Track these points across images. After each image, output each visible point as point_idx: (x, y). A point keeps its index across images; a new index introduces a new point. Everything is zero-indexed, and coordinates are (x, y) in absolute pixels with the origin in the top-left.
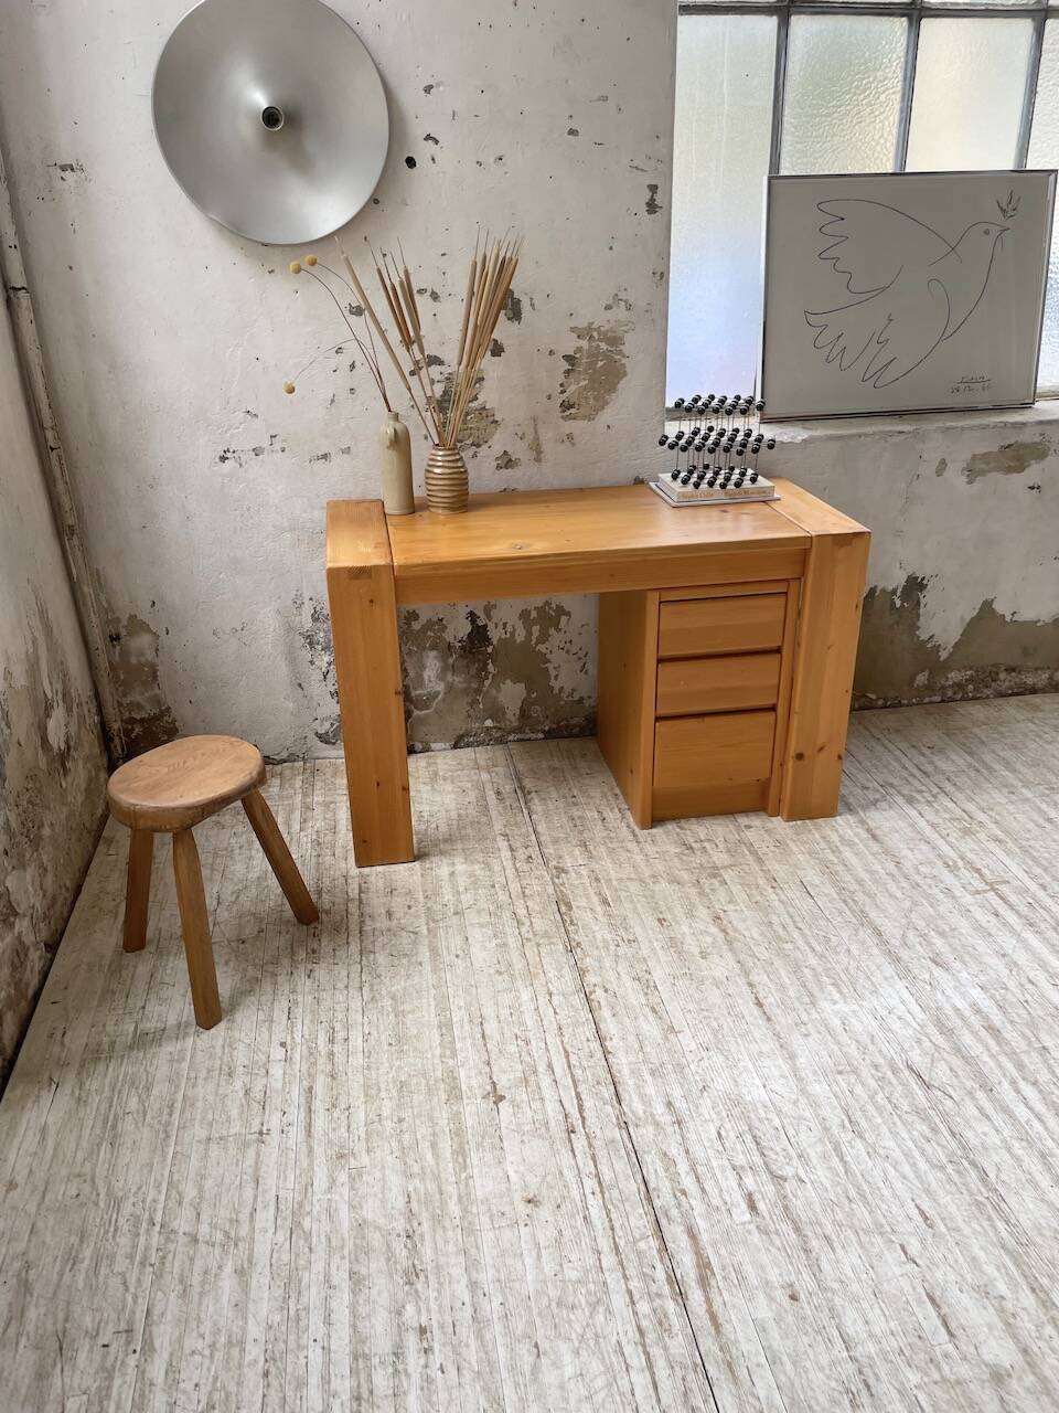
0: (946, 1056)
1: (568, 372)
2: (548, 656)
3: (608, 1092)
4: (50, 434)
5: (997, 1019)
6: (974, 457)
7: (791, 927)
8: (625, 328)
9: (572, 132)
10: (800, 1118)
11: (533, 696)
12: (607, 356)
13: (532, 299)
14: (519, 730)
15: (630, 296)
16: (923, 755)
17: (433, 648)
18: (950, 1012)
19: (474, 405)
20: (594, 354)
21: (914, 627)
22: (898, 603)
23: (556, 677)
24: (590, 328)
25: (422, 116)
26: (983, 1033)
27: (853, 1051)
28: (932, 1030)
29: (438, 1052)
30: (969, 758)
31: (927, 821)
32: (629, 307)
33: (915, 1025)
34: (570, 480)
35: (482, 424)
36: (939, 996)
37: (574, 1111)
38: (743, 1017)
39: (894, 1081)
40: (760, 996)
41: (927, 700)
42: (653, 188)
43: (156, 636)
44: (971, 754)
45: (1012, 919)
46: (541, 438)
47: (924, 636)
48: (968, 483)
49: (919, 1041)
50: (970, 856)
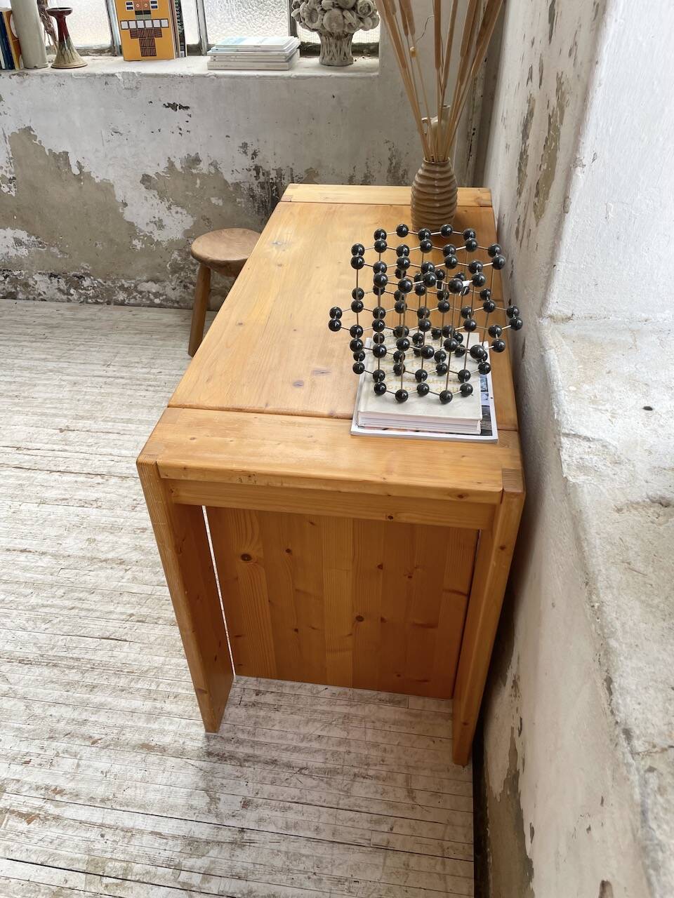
1: (546, 141)
50: (53, 829)
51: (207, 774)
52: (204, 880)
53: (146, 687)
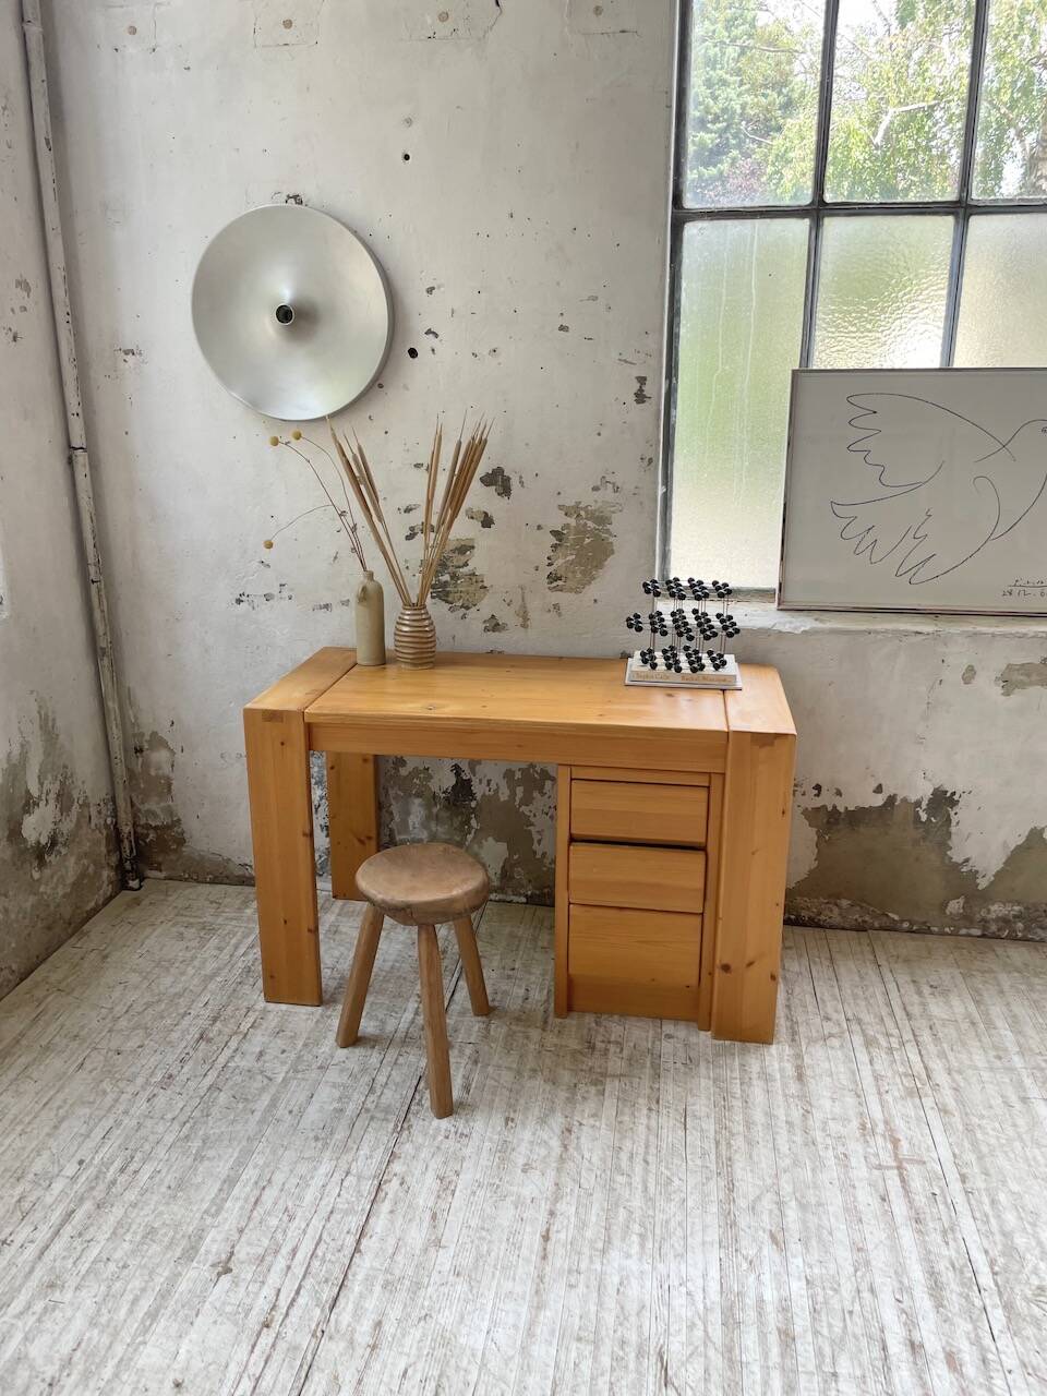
0: (711, 1353)
1: (555, 547)
2: (532, 819)
3: (327, 1294)
4: (92, 569)
5: (801, 1323)
6: (1009, 667)
7: (639, 1159)
8: (612, 509)
9: (562, 328)
10: (503, 1379)
11: (516, 857)
12: (595, 534)
13: (521, 477)
14: (501, 890)
15: (618, 479)
16: (920, 993)
17: (418, 795)
18: (750, 1301)
19: (465, 570)
20: (582, 531)
21: (944, 845)
22: (924, 817)
23: (539, 842)
24: (577, 506)
25: (424, 312)
26: (773, 1339)
27: (609, 1319)
28: (716, 1318)
29: (205, 1206)
30: (972, 1008)
31: (874, 1071)
32: (617, 489)
33: (701, 1307)
34: (556, 647)
35: (472, 589)
36: (752, 1278)
37: (283, 1303)
38: (520, 1248)
39: (632, 1366)
40: (554, 1229)
41: (963, 931)
42: (642, 380)
43: (173, 753)
44: (978, 1003)
45: (899, 1207)
46: (528, 605)
47: (957, 857)
48: (1003, 694)
49: (691, 1327)
50: (897, 1123)
51: (811, 1041)
52: (892, 1035)
53: (738, 1086)
